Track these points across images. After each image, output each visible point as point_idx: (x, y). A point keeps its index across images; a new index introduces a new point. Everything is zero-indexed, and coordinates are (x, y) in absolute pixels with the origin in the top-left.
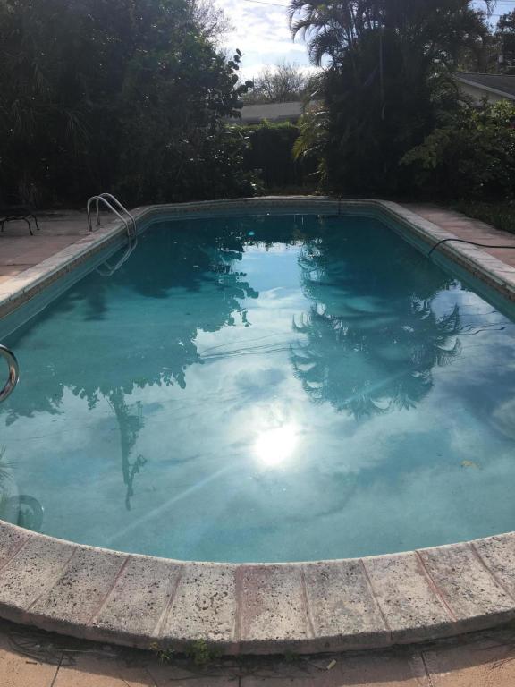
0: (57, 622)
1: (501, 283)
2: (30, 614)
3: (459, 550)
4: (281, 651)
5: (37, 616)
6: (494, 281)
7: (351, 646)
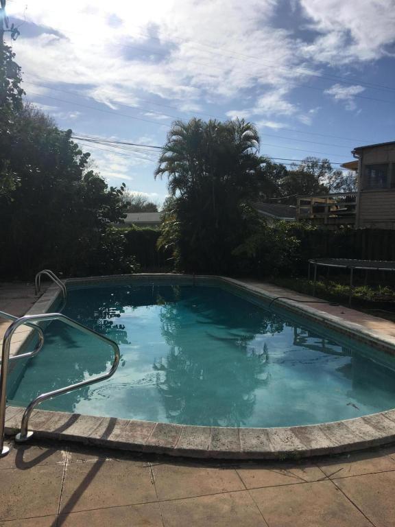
0: (224, 453)
1: (321, 319)
2: (210, 451)
3: (377, 416)
4: (327, 453)
5: (212, 452)
6: (316, 319)
7: (353, 449)
